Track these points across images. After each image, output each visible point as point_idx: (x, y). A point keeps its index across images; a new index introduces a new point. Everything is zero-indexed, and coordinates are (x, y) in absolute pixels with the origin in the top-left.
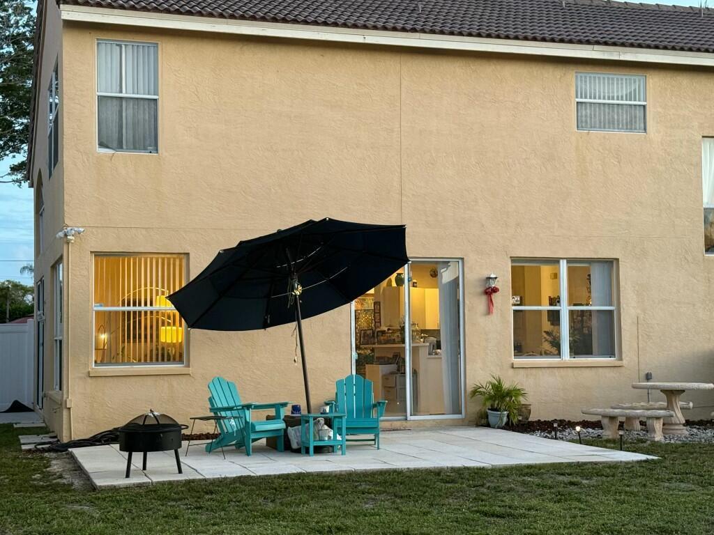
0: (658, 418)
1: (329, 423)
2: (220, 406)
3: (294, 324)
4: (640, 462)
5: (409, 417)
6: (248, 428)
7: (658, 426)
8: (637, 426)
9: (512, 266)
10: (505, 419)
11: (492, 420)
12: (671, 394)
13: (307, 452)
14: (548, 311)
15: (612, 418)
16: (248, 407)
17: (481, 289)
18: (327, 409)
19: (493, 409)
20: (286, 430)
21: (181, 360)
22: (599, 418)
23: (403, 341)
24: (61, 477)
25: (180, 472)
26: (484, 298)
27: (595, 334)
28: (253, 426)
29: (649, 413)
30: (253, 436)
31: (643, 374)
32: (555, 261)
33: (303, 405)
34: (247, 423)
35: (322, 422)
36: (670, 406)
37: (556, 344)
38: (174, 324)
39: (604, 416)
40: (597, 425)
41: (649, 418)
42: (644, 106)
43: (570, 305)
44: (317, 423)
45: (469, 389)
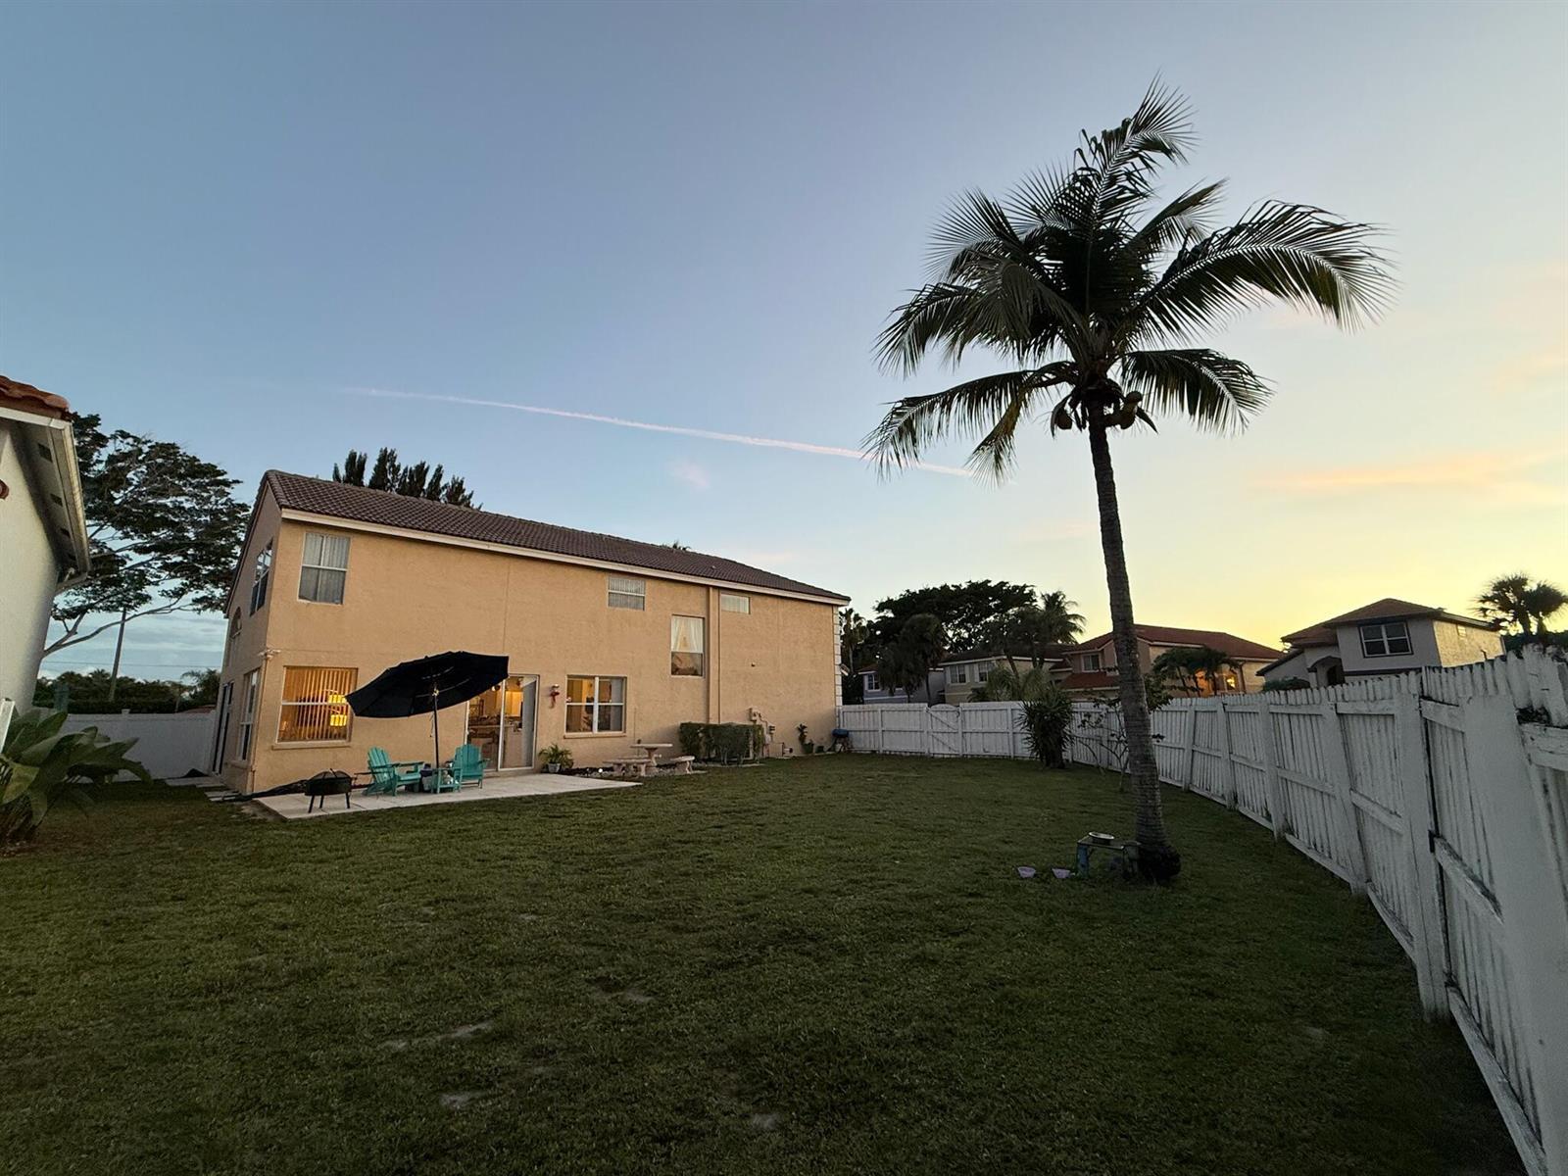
0: (643, 763)
1: (451, 773)
2: (375, 765)
3: (432, 713)
4: (633, 787)
5: (499, 769)
6: (396, 778)
7: (643, 767)
8: (632, 769)
9: (569, 681)
10: (558, 768)
11: (550, 769)
12: (651, 750)
13: (435, 792)
14: (587, 706)
15: (619, 765)
16: (397, 765)
17: (549, 693)
18: (451, 765)
19: (551, 762)
20: (421, 779)
21: (344, 737)
22: (612, 765)
23: (499, 723)
24: (254, 815)
25: (349, 807)
26: (550, 698)
27: (612, 719)
28: (399, 777)
29: (638, 761)
30: (399, 784)
31: (637, 739)
32: (593, 678)
33: (434, 763)
34: (395, 775)
35: (446, 772)
36: (650, 757)
37: (590, 724)
38: (342, 713)
39: (614, 764)
40: (611, 769)
41: (638, 763)
42: (644, 597)
43: (599, 702)
44: (443, 774)
45: (538, 751)
